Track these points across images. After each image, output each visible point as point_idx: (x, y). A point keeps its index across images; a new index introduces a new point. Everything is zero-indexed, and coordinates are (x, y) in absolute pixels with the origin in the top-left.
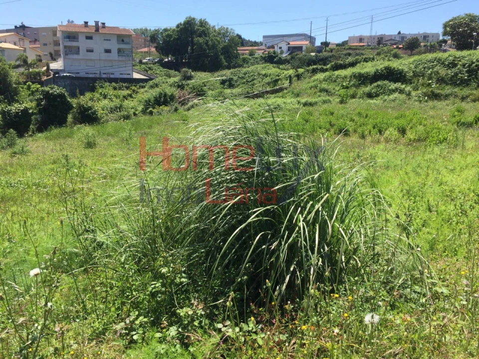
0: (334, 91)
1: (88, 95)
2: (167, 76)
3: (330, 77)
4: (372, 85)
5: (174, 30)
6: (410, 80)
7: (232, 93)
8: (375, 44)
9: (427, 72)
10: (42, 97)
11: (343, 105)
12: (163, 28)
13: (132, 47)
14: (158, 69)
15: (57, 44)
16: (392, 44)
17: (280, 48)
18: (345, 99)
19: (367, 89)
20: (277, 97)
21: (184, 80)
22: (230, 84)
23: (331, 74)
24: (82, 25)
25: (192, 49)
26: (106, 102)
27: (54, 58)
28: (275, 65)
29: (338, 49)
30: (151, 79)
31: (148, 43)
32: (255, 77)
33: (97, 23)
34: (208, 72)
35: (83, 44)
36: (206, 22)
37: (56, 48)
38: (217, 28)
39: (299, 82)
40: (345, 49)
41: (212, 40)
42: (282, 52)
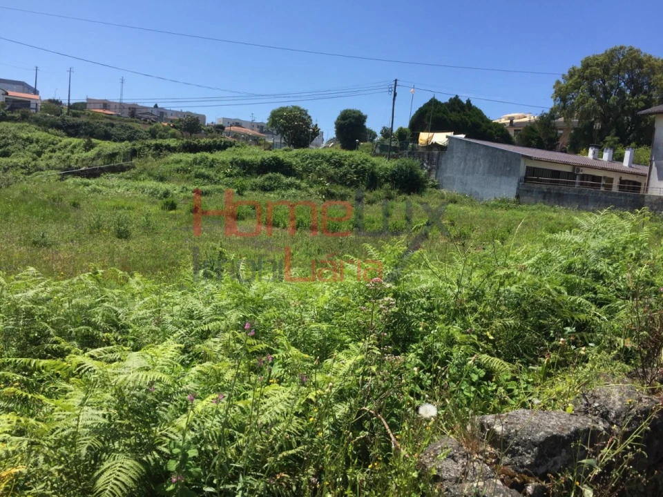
4: (263, 177)
6: (301, 175)
19: (258, 180)
32: (10, 141)
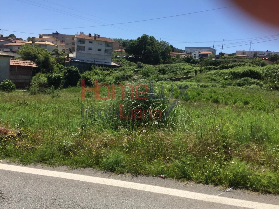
0: (219, 81)
1: (87, 72)
2: (129, 65)
3: (218, 73)
4: (241, 79)
5: (136, 41)
6: (263, 78)
7: (164, 77)
8: (252, 56)
9: (273, 74)
10: (67, 71)
11: (222, 88)
12: (130, 40)
13: (113, 48)
14: (125, 61)
15: (74, 44)
16: (262, 57)
17: (195, 54)
18: (224, 85)
19: (238, 81)
20: (188, 81)
21: (138, 68)
22: (163, 72)
23: (218, 71)
24: (88, 35)
25: (145, 52)
26: (96, 76)
27: (71, 51)
28: (189, 64)
29: (229, 57)
30: (121, 66)
31: (121, 47)
32: (178, 70)
33: (95, 35)
34: (152, 65)
35: (87, 45)
36: (153, 38)
37: (73, 46)
38: (159, 41)
39: (201, 74)
40: (233, 58)
41: (156, 48)
42: (195, 57)
